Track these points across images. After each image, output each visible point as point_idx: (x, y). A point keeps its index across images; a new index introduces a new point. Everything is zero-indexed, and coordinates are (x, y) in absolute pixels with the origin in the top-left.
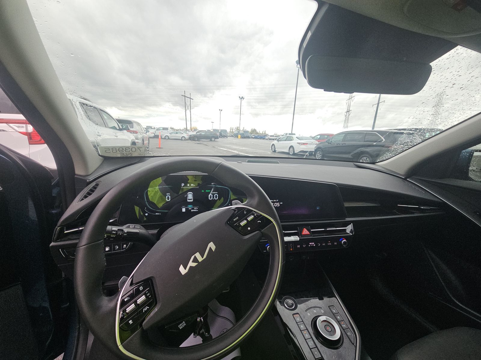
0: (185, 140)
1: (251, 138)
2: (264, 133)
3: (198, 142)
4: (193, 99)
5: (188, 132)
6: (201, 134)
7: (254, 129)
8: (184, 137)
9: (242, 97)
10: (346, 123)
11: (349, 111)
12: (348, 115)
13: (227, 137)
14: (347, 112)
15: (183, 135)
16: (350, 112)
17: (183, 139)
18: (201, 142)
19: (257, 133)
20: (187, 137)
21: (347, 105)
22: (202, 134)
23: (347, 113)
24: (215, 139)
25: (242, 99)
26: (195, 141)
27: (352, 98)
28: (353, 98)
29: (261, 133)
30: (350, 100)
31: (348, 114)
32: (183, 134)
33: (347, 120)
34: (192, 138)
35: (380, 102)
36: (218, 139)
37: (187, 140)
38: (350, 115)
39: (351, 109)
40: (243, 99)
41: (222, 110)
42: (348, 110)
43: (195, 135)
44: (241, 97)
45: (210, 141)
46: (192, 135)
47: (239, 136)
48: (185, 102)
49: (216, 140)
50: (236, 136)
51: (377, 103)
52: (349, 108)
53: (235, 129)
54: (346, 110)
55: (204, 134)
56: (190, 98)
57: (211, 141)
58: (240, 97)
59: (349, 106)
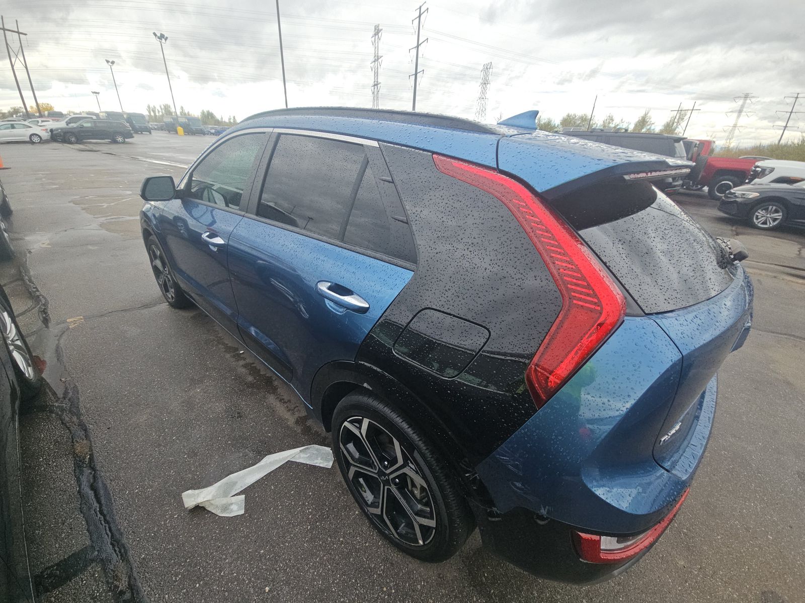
0: (42, 142)
1: (208, 134)
2: (232, 121)
3: (81, 147)
4: (26, 34)
5: (42, 121)
6: (82, 127)
7: (208, 112)
8: (37, 135)
11: (377, 85)
12: (376, 93)
13: (150, 133)
14: (375, 85)
15: (31, 131)
16: (379, 86)
17: (36, 139)
18: (91, 147)
19: (218, 122)
20: (45, 135)
21: (373, 70)
22: (86, 125)
23: (374, 88)
24: (125, 138)
25: (163, 39)
26: (70, 143)
27: (378, 59)
28: (380, 60)
29: (227, 121)
30: (376, 63)
31: (376, 89)
32: (30, 127)
34: (58, 137)
35: (418, 71)
36: (133, 137)
37: (46, 142)
39: (379, 81)
40: (165, 39)
42: (376, 83)
43: (65, 128)
45: (110, 143)
46: (57, 129)
47: (180, 130)
48: (7, 44)
49: (126, 140)
50: (171, 128)
51: (414, 73)
52: (376, 78)
53: (160, 110)
54: (372, 83)
55: (89, 125)
56: (19, 33)
57: (115, 142)
58: (154, 34)
59: (376, 74)
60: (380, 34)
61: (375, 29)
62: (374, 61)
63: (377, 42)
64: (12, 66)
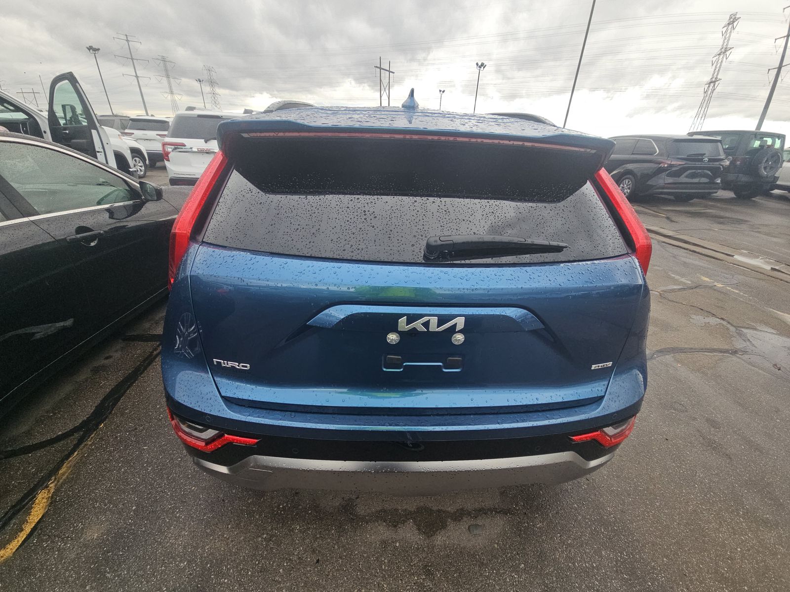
4: (393, 73)
9: (482, 65)
10: (703, 109)
11: (715, 82)
12: (709, 92)
14: (711, 82)
16: (717, 83)
21: (714, 66)
23: (709, 87)
25: (482, 67)
27: (726, 51)
28: (728, 53)
30: (721, 56)
31: (711, 87)
33: (706, 102)
35: (784, 64)
38: (715, 91)
39: (719, 77)
40: (484, 68)
41: (443, 92)
42: (714, 79)
44: (480, 64)
48: (381, 80)
51: (777, 66)
52: (716, 74)
56: (389, 72)
58: (477, 64)
59: (717, 70)
60: (735, 24)
61: (731, 18)
62: (720, 54)
63: (729, 31)
64: (381, 97)
